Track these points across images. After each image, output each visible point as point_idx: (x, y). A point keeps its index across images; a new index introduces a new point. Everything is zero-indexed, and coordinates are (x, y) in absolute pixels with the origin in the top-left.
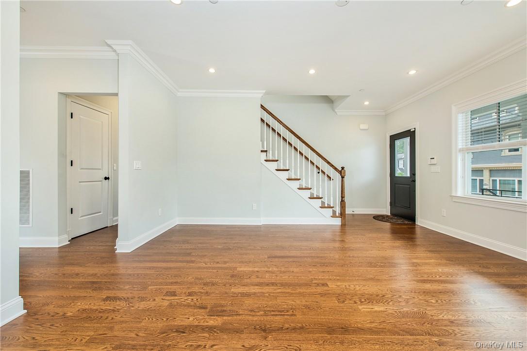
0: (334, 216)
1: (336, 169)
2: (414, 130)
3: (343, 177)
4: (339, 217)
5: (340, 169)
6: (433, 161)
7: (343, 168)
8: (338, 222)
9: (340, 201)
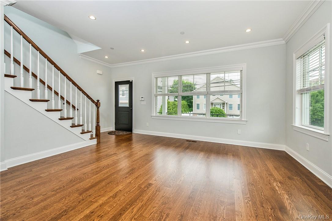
0: (92, 138)
1: (93, 101)
2: (132, 81)
3: (98, 108)
4: (96, 138)
5: (96, 101)
6: (143, 99)
7: (98, 101)
8: (94, 142)
9: (96, 125)
